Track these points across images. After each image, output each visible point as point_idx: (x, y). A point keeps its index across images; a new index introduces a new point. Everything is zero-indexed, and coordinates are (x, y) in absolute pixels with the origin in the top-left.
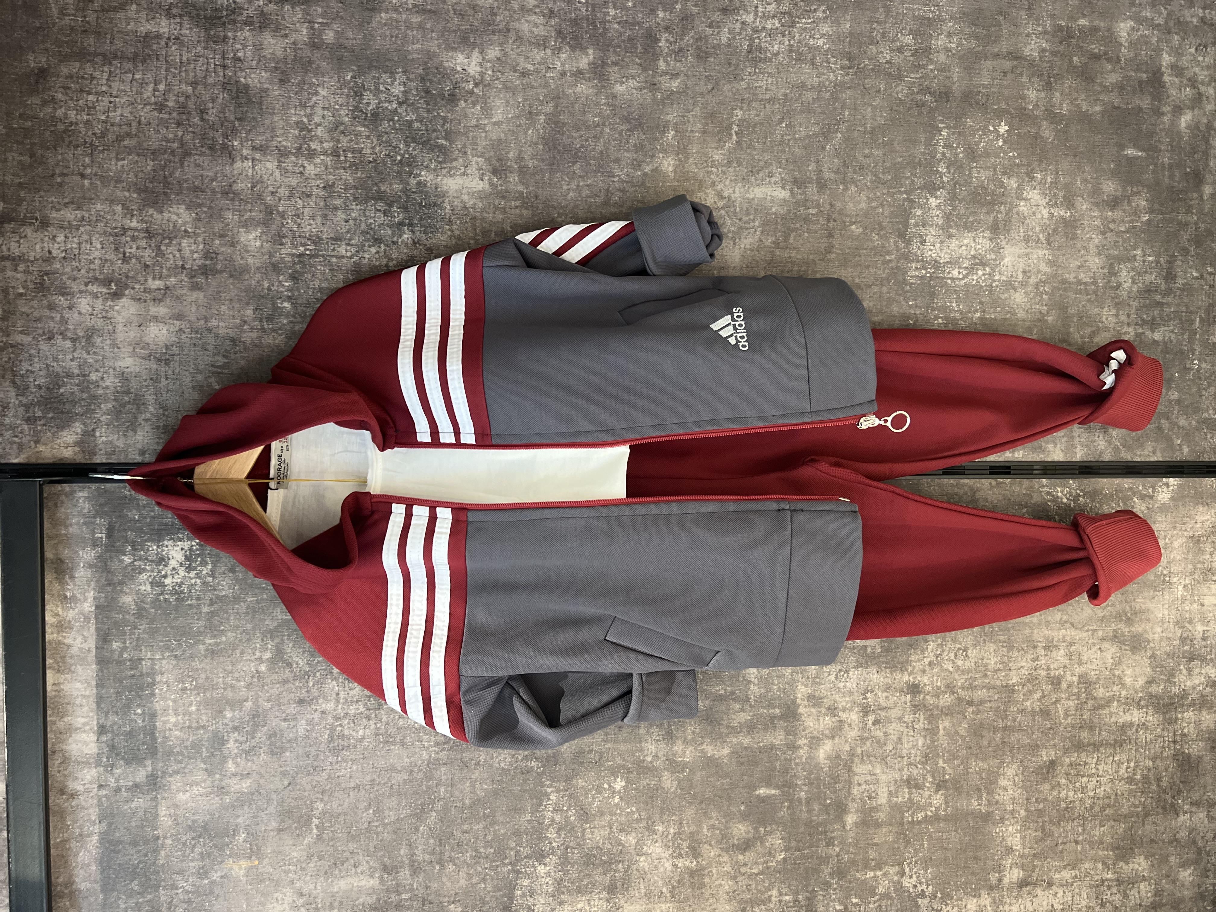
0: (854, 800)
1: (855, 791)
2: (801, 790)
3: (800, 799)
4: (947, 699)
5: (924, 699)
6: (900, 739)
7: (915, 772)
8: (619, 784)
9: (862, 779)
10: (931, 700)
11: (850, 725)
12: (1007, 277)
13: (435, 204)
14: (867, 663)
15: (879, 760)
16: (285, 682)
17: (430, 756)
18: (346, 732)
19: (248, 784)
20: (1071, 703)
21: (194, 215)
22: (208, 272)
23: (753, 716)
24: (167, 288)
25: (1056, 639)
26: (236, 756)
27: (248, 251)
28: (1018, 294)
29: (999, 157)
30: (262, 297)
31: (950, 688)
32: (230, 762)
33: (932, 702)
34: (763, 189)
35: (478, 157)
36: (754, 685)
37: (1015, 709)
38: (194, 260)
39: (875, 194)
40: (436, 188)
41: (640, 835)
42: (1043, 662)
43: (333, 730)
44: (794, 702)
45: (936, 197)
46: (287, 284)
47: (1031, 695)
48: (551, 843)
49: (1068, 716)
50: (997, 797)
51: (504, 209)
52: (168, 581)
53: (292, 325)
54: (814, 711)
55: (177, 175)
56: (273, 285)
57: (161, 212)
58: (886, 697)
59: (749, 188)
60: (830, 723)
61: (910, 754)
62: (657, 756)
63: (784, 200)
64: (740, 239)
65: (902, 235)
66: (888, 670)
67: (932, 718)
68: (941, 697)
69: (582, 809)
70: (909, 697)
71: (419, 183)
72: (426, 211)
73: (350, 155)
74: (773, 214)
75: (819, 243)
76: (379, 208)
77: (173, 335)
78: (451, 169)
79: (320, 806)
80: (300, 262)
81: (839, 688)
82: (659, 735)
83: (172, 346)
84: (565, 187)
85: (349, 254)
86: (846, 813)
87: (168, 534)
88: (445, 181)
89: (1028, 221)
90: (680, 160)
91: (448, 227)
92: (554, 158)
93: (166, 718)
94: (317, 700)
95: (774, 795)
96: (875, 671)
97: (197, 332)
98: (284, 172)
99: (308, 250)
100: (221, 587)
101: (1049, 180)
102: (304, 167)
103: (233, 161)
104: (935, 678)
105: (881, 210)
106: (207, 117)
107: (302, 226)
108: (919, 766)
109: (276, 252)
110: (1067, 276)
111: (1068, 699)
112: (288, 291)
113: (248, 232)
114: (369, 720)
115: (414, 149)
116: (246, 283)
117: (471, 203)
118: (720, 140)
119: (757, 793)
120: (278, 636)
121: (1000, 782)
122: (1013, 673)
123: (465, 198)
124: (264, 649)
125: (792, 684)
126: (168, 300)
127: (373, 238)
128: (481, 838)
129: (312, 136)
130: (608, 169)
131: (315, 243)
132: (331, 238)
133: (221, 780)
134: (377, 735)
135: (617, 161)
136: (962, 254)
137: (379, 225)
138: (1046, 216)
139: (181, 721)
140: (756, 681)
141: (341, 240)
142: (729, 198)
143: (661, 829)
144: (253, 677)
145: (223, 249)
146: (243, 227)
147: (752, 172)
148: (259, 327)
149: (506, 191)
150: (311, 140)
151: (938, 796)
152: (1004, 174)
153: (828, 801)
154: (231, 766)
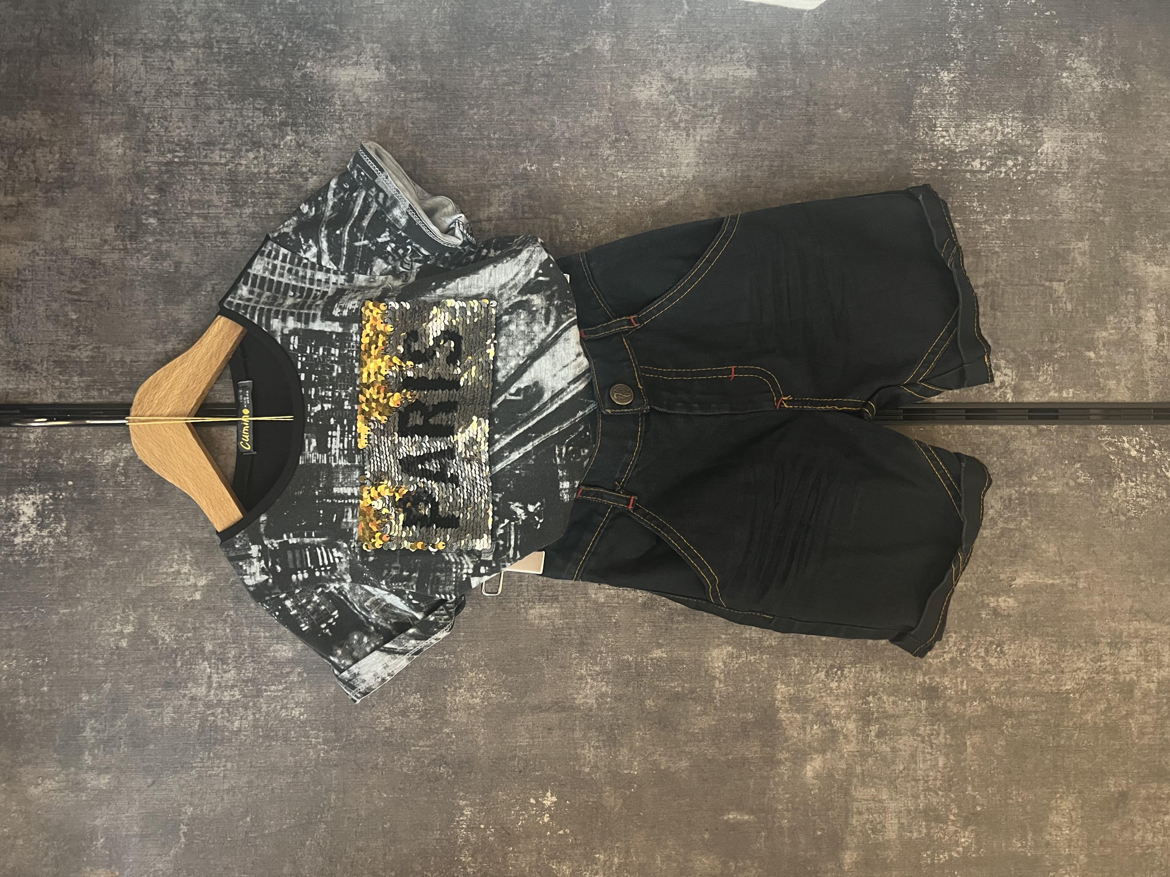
0: (853, 833)
1: (854, 821)
2: (784, 818)
3: (781, 827)
4: (976, 707)
5: (945, 705)
6: (913, 756)
7: (935, 801)
8: (549, 800)
9: (863, 806)
10: (954, 708)
11: (846, 737)
12: (1047, 167)
13: (323, 100)
14: (867, 657)
15: (886, 782)
16: (149, 661)
17: (319, 755)
18: (219, 723)
19: (107, 781)
20: (1147, 718)
21: (49, 121)
22: (65, 186)
23: (721, 720)
24: (20, 204)
25: (1125, 634)
26: (93, 748)
27: (109, 160)
28: (1062, 189)
29: (1033, 17)
30: (125, 212)
31: (981, 693)
32: (87, 753)
33: (955, 710)
34: (723, 68)
35: (374, 42)
36: (720, 682)
37: (1071, 724)
38: (50, 172)
39: (867, 69)
40: (324, 81)
41: (576, 864)
42: (1108, 663)
43: (204, 720)
44: (772, 705)
45: (949, 71)
46: (152, 197)
47: (1092, 705)
48: (465, 868)
49: (1143, 734)
50: (1048, 837)
51: (405, 101)
52: (18, 540)
53: (158, 244)
54: (798, 716)
55: (33, 77)
56: (137, 199)
57: (15, 119)
58: (894, 703)
59: (705, 68)
60: (819, 732)
61: (928, 776)
62: (597, 767)
63: (750, 80)
64: (695, 129)
65: (903, 119)
66: (895, 668)
67: (955, 732)
68: (968, 704)
69: (503, 828)
70: (924, 703)
71: (304, 75)
72: (313, 108)
73: (224, 46)
74: (735, 98)
75: (797, 131)
76: (258, 106)
77: (26, 258)
78: (341, 57)
79: (190, 810)
80: (167, 171)
81: (831, 689)
82: (599, 741)
83: (25, 270)
84: (477, 74)
85: (223, 161)
86: (843, 850)
87: (18, 486)
88: (334, 73)
89: (1073, 96)
90: (618, 37)
91: (337, 126)
92: (464, 39)
93: (15, 699)
94: (186, 683)
95: (747, 821)
96: (878, 668)
97: (52, 254)
98: (150, 68)
99: (177, 157)
100: (76, 548)
101: (1100, 43)
102: (172, 62)
103: (93, 59)
104: (959, 680)
105: (876, 89)
106: (66, 11)
107: (170, 129)
108: (940, 793)
109: (140, 161)
110: (1129, 164)
111: (1144, 712)
112: (154, 204)
113: (110, 138)
114: (246, 709)
115: (299, 36)
116: (107, 196)
117: (365, 96)
118: (667, 11)
119: (726, 818)
120: (141, 607)
121: (1051, 818)
122: (1067, 676)
123: (358, 91)
124: (125, 621)
125: (770, 682)
126: (21, 218)
127: (251, 140)
128: (380, 858)
129: (181, 26)
130: (530, 51)
131: (185, 149)
132: (204, 143)
133: (76, 774)
134: (255, 727)
135: (540, 41)
136: (985, 140)
137: (258, 126)
138: (1098, 89)
139: (32, 703)
140: (722, 677)
141: (214, 145)
142: (680, 79)
143: (602, 857)
144: (112, 654)
145: (81, 159)
146: (103, 133)
147: (708, 47)
148: (121, 247)
149: (406, 81)
150: (180, 31)
151: (967, 833)
152: (1039, 37)
153: (819, 833)
154: (87, 758)
